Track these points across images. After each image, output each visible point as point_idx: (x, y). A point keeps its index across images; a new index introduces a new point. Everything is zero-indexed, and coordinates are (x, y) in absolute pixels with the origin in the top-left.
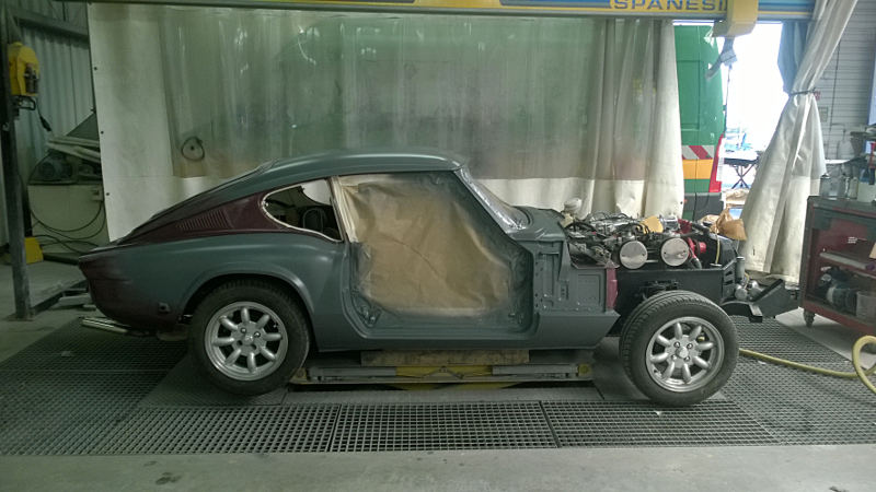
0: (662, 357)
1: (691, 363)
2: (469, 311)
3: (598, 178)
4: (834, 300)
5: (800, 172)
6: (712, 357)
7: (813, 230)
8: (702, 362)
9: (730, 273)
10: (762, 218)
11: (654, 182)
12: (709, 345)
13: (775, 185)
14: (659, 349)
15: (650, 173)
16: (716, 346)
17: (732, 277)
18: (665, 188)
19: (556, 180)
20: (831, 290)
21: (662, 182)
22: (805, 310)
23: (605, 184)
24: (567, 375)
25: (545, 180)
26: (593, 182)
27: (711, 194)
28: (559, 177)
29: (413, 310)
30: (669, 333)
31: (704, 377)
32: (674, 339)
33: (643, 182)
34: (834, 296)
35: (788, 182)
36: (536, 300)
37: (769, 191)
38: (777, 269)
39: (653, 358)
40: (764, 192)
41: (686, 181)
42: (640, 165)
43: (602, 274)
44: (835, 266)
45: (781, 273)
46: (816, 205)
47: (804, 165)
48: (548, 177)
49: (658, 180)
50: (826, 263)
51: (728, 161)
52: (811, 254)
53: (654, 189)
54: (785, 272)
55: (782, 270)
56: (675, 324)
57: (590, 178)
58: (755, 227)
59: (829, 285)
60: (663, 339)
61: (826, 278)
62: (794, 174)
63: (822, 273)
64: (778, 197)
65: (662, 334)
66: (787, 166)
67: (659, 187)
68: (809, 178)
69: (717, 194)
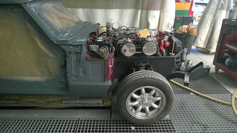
0: (136, 103)
1: (150, 106)
2: (38, 79)
3: (142, 9)
4: (228, 64)
5: (222, 8)
6: (160, 103)
7: (224, 34)
8: (155, 106)
9: (179, 58)
10: (205, 26)
11: (164, 11)
12: (159, 98)
13: (211, 13)
14: (133, 100)
15: (162, 8)
16: (162, 99)
17: (179, 60)
18: (167, 14)
19: (125, 10)
20: (227, 60)
21: (166, 11)
22: (216, 67)
23: (145, 12)
24: (98, 103)
25: (121, 10)
26: (140, 11)
27: (189, 16)
28: (127, 8)
29: (10, 78)
30: (139, 93)
31: (156, 112)
32: (141, 96)
33: (160, 11)
34: (228, 62)
35: (217, 12)
36: (69, 75)
37: (209, 16)
38: (208, 47)
39: (130, 104)
40: (207, 16)
41: (176, 11)
42: (158, 5)
43: (103, 62)
44: (230, 49)
45: (210, 48)
46: (226, 23)
47: (224, 5)
48: (122, 9)
49: (165, 11)
50: (227, 48)
51: (196, 4)
52: (221, 44)
53: (164, 14)
54: (211, 48)
55: (210, 47)
56: (142, 89)
57: (139, 9)
58: (202, 30)
59: (227, 57)
60: (135, 96)
61: (226, 54)
62: (220, 9)
63: (225, 52)
64: (212, 18)
65: (135, 93)
66: (217, 5)
67: (165, 13)
68: (226, 11)
69: (192, 16)
